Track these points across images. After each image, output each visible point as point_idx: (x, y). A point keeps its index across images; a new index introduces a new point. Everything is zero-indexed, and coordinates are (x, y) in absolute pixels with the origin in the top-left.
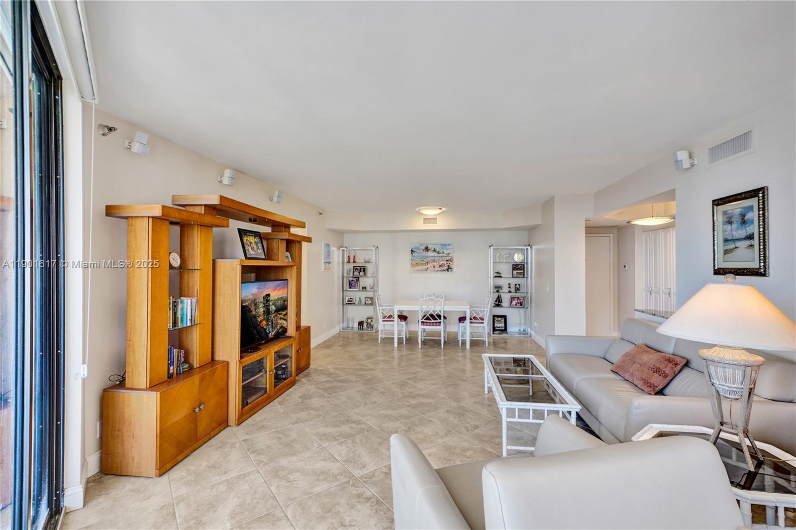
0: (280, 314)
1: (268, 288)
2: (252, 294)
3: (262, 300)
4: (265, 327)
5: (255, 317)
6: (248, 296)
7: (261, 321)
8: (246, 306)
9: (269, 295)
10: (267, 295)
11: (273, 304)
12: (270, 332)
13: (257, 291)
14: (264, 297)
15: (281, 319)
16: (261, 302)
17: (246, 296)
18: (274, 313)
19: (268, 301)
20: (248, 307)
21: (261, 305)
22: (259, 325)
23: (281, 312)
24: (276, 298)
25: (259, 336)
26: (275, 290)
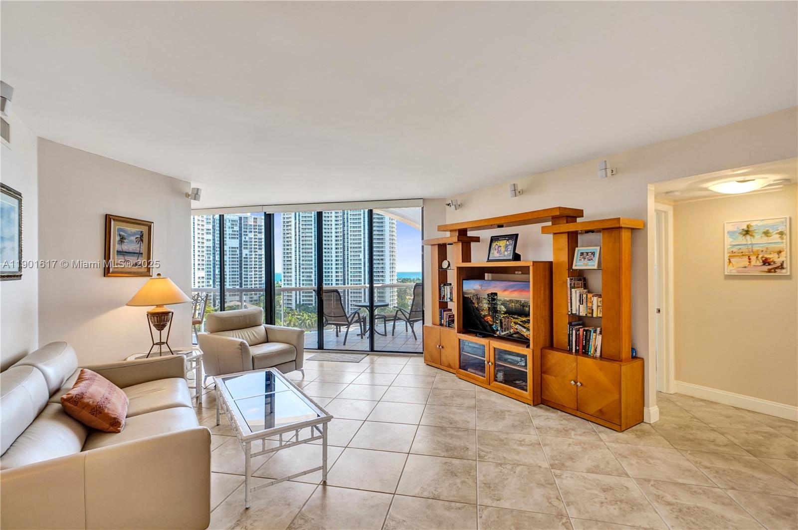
0: (514, 318)
1: (495, 287)
2: (474, 289)
3: (486, 297)
4: (491, 323)
5: (477, 309)
6: (470, 290)
7: (485, 316)
8: (468, 297)
9: (496, 294)
10: (492, 294)
11: (502, 304)
12: (497, 330)
13: (480, 288)
14: (488, 295)
15: (516, 323)
16: (484, 298)
17: (468, 290)
18: (504, 314)
19: (494, 299)
20: (470, 299)
21: (485, 301)
22: (483, 318)
23: (516, 316)
24: (508, 299)
25: (482, 326)
26: (505, 290)
